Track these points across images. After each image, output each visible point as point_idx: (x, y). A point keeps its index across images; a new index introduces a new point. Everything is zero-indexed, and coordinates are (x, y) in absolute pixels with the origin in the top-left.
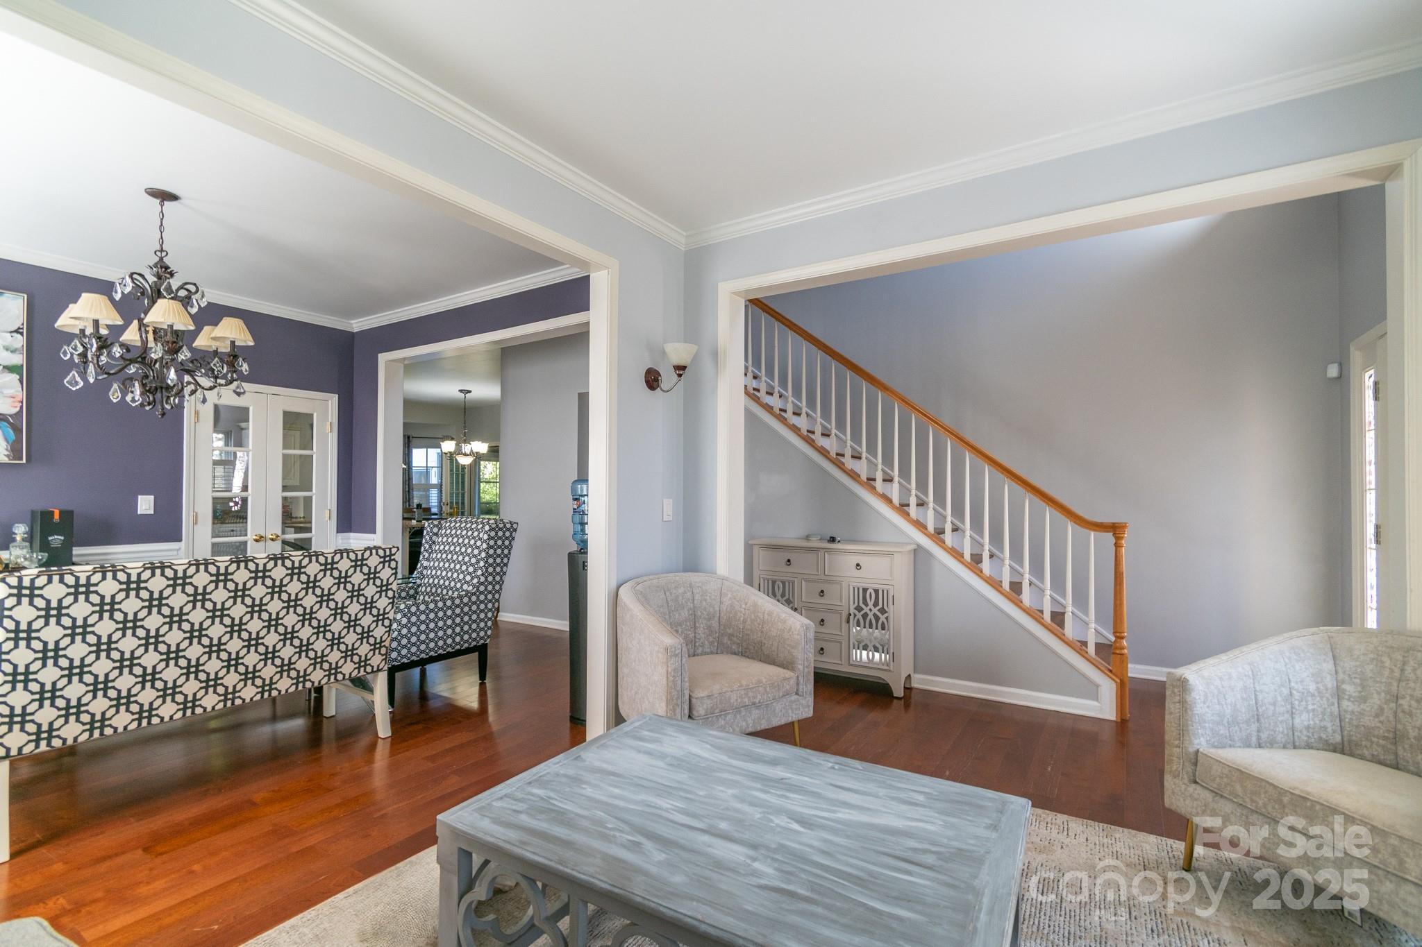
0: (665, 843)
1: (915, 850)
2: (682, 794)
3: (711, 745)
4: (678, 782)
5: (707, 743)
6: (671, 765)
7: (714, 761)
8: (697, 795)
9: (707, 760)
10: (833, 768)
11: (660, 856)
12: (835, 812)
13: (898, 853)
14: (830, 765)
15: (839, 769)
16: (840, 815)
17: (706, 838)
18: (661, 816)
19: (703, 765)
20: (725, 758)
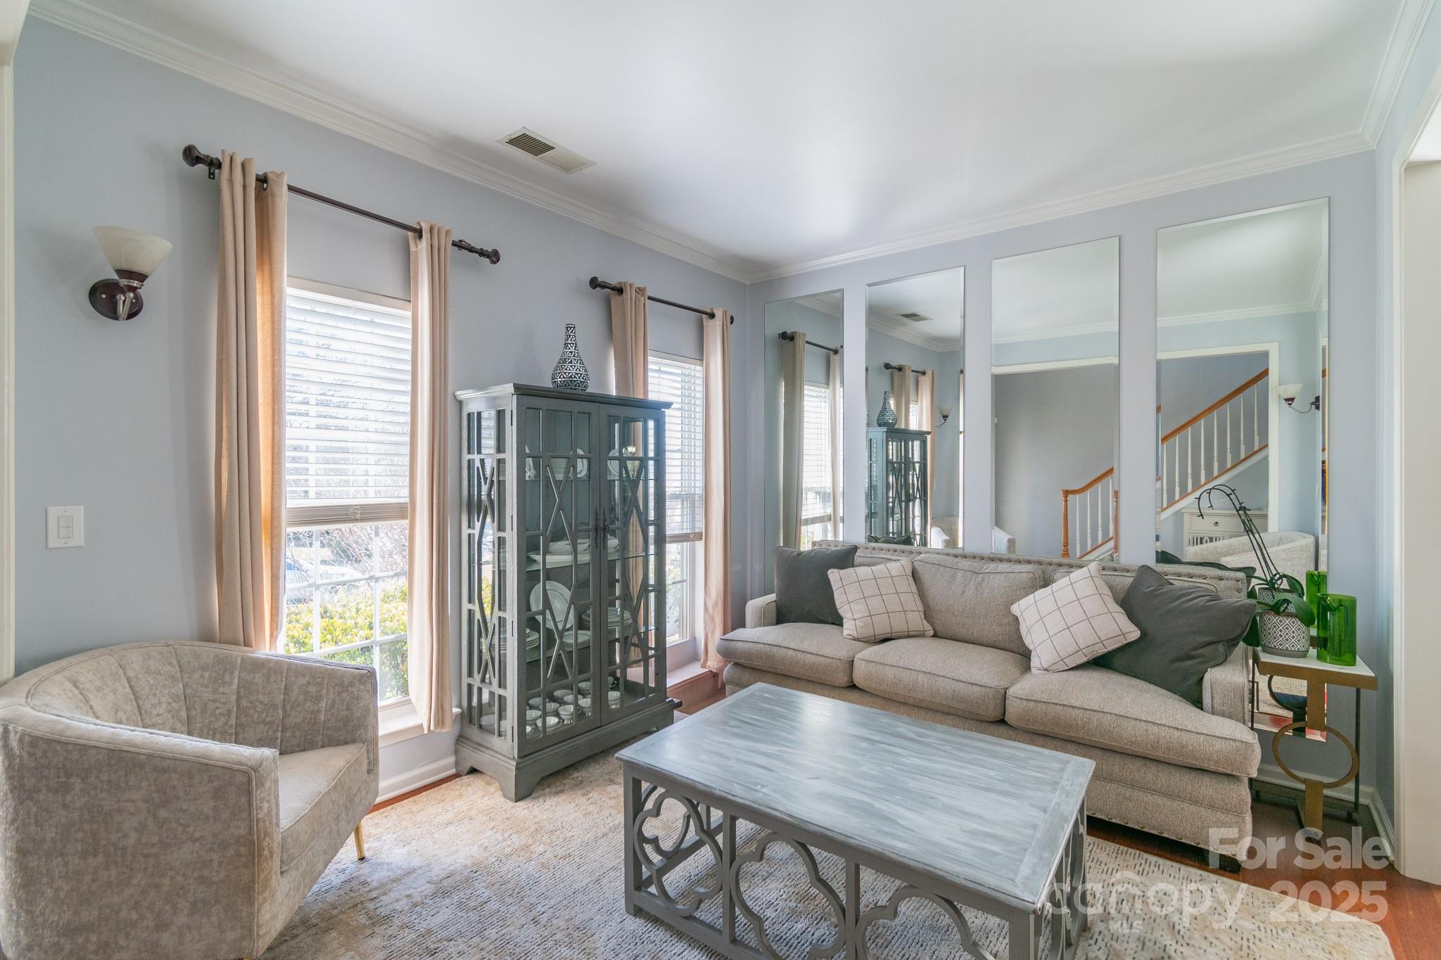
0: (901, 736)
1: (739, 727)
2: (905, 768)
3: (898, 824)
4: (914, 779)
5: (904, 827)
6: (932, 798)
7: (888, 801)
8: (893, 767)
9: (896, 804)
10: (763, 786)
11: (900, 730)
12: (779, 751)
13: (749, 726)
14: (763, 790)
15: (757, 784)
16: (776, 748)
17: (875, 738)
18: (914, 752)
19: (898, 797)
20: (877, 805)
